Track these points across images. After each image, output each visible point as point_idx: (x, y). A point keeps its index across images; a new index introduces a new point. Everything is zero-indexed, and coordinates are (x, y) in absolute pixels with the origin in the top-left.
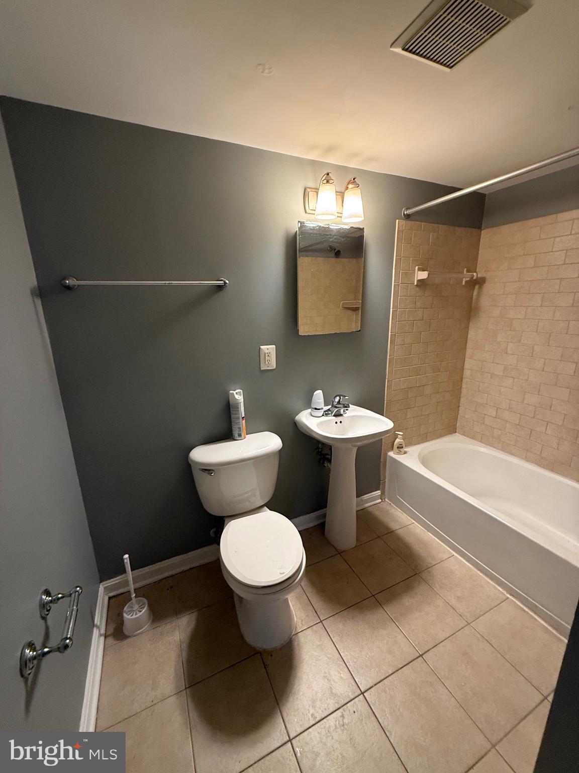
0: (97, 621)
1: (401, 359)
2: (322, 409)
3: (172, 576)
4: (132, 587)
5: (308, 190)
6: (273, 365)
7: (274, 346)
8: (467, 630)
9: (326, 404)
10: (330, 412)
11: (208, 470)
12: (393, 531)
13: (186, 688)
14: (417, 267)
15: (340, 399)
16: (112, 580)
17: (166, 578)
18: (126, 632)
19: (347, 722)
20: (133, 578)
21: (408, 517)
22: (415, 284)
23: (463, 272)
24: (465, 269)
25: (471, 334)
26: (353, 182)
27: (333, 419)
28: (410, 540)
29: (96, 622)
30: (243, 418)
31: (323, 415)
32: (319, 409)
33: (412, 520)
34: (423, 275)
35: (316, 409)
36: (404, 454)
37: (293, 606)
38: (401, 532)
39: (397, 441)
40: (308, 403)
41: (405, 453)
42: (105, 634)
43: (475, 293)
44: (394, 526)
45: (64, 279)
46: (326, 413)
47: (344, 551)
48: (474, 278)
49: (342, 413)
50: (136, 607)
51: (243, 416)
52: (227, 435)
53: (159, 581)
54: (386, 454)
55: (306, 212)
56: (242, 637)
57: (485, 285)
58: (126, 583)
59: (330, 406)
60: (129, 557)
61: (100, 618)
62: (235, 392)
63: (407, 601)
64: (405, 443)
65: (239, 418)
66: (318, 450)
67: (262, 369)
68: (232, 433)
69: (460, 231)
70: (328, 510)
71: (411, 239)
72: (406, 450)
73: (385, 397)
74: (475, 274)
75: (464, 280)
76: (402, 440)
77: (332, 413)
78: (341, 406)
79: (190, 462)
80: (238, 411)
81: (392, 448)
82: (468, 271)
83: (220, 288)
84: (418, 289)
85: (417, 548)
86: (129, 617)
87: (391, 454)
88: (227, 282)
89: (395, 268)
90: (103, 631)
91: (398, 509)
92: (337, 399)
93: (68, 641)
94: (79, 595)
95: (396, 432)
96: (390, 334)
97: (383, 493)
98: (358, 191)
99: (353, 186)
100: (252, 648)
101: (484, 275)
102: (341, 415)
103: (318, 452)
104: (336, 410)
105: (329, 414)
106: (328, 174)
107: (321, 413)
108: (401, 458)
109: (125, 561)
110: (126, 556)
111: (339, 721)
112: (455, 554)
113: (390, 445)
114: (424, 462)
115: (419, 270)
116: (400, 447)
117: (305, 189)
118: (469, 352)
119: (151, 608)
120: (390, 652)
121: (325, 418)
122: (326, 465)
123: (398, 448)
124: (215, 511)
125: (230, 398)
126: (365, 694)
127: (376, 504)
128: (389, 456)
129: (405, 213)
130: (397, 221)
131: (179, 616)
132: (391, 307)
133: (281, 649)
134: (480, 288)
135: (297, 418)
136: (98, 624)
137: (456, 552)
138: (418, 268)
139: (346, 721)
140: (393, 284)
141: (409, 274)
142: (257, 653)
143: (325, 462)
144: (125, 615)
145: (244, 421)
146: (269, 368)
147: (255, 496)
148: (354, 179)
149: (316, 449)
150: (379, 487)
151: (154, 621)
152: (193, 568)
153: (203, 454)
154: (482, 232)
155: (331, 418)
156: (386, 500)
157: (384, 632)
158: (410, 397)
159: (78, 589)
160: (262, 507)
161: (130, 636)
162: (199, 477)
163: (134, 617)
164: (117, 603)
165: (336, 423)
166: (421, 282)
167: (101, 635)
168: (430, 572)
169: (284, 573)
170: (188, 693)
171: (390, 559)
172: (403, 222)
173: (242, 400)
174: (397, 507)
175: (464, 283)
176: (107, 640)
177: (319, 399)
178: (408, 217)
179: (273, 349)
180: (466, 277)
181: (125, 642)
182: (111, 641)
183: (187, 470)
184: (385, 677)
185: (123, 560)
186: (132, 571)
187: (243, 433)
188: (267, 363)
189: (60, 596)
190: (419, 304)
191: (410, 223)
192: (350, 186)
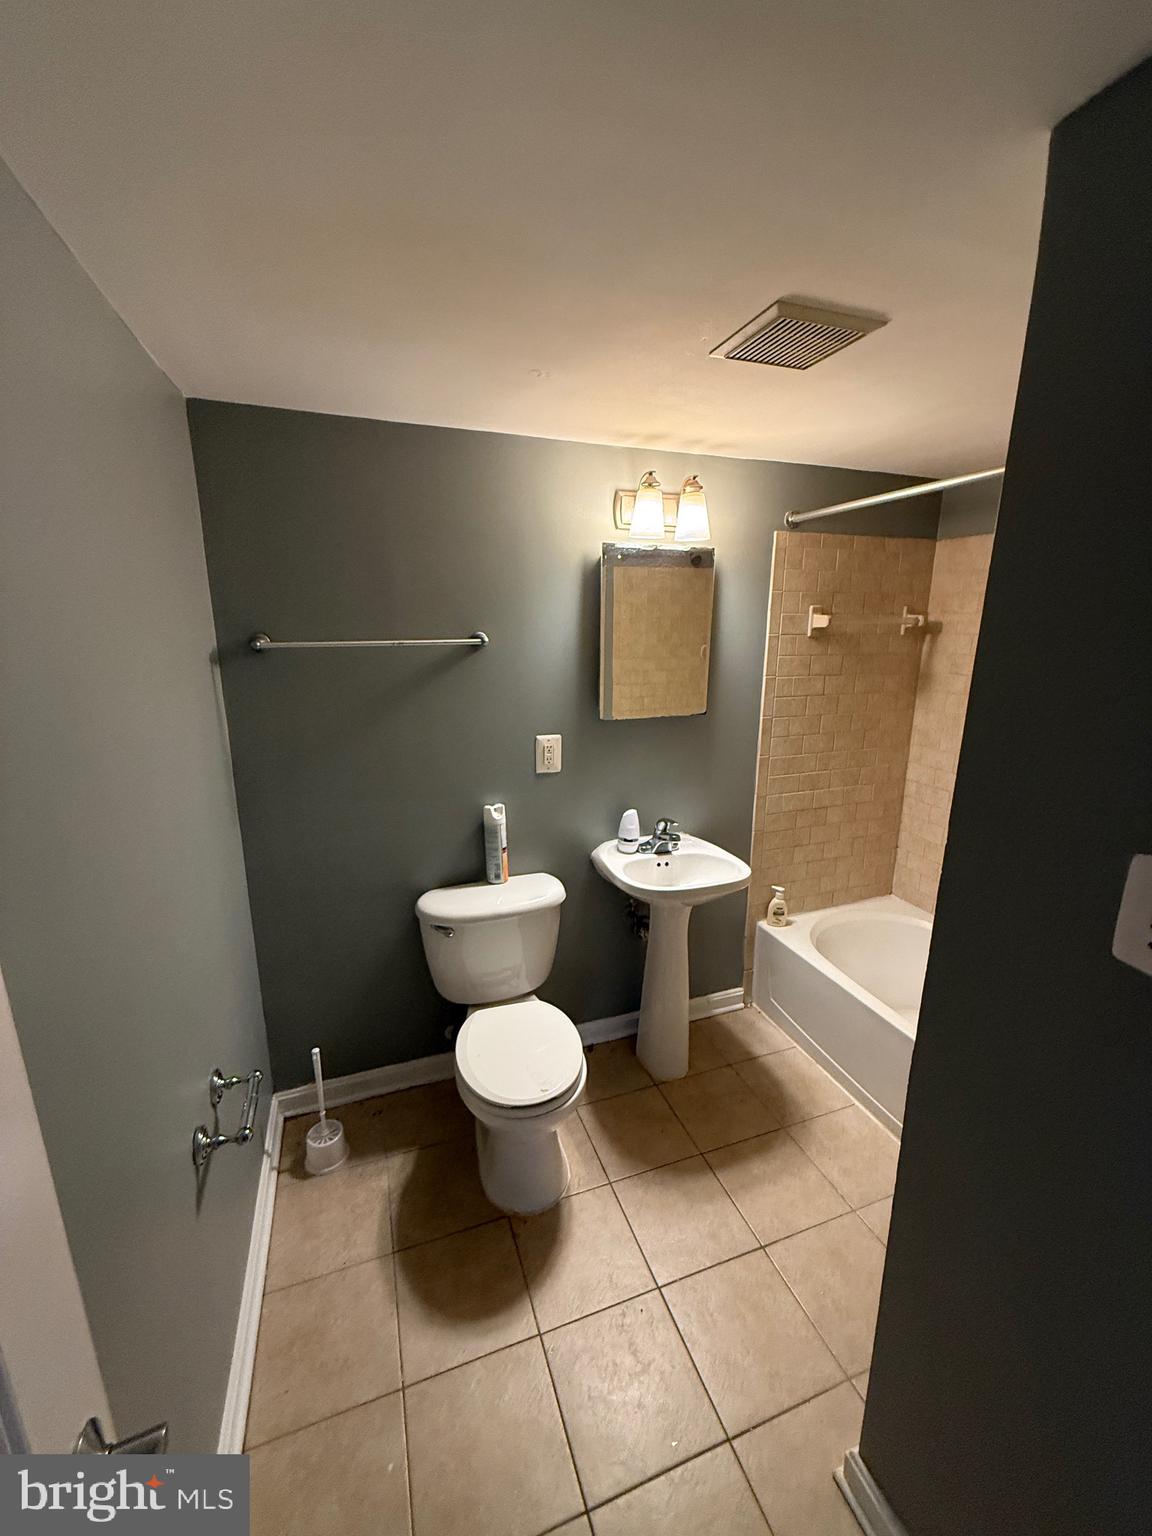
0: (268, 1146)
1: (784, 761)
2: (636, 840)
3: (382, 1096)
4: (322, 1106)
5: (621, 493)
6: (557, 766)
7: (559, 736)
8: (846, 1220)
9: (643, 832)
10: (649, 847)
11: (445, 928)
12: (755, 1058)
13: (394, 1253)
14: (812, 607)
15: (667, 825)
16: (293, 1091)
17: (373, 1097)
18: (309, 1168)
19: (628, 1323)
20: (324, 1091)
21: (787, 1036)
22: (809, 635)
23: (902, 614)
24: (905, 609)
25: (919, 720)
26: (692, 484)
27: (654, 859)
28: (781, 1073)
29: (266, 1148)
30: (504, 849)
31: (637, 851)
32: (631, 841)
33: (792, 1041)
34: (821, 621)
35: (626, 840)
36: (786, 925)
37: (568, 1157)
38: (771, 1061)
39: (775, 901)
40: (614, 830)
41: (788, 923)
42: (279, 1167)
43: (925, 648)
44: (759, 1050)
45: (254, 639)
46: (643, 848)
47: (664, 1083)
48: (920, 624)
49: (670, 849)
50: (326, 1132)
51: (505, 845)
52: (477, 875)
53: (361, 1102)
54: (754, 927)
55: (617, 528)
56: (483, 1193)
57: (941, 635)
58: (314, 1098)
59: (651, 837)
60: (320, 1051)
61: (271, 1142)
62: (492, 808)
63: (757, 1167)
64: (788, 906)
65: (497, 850)
66: (628, 909)
67: (538, 772)
68: (486, 872)
69: (893, 544)
70: (640, 1014)
71: (801, 561)
72: (791, 918)
73: (753, 826)
74: (921, 618)
75: (903, 628)
76: (783, 901)
77: (652, 848)
78: (667, 837)
79: (419, 916)
80: (497, 837)
81: (765, 915)
82: (909, 612)
83: (475, 648)
84: (814, 643)
85: (793, 1089)
86: (316, 1145)
87: (763, 924)
88: (486, 639)
89: (771, 609)
90: (276, 1164)
91: (770, 1020)
92: (662, 825)
93: (247, 1131)
94: (259, 1083)
95: (773, 887)
96: (761, 718)
97: (748, 993)
98: (701, 495)
99: (692, 489)
100: (496, 1209)
101: (941, 619)
102: (668, 852)
103: (630, 912)
104: (661, 845)
105: (647, 849)
106: (651, 474)
107: (634, 847)
108: (779, 933)
109: (314, 1058)
110: (316, 1050)
111: (617, 1320)
112: (857, 1103)
113: (762, 909)
114: (821, 944)
115: (815, 611)
116: (778, 913)
117: (616, 493)
118: (914, 750)
119: (348, 1138)
120: (713, 1236)
121: (640, 856)
122: (642, 935)
123: (775, 914)
124: (454, 996)
125: (485, 816)
126: (662, 1290)
127: (733, 1011)
128: (760, 928)
129: (790, 520)
130: (775, 533)
131: (389, 1155)
132: (764, 674)
133: (542, 1215)
134: (933, 641)
135: (594, 853)
136: (270, 1151)
137: (859, 1100)
138: (814, 609)
139: (627, 1321)
140: (768, 635)
141: (796, 619)
142: (504, 1217)
143: (642, 930)
144: (309, 1141)
145: (505, 855)
146: (549, 771)
147: (518, 978)
148: (694, 478)
149: (626, 907)
150: (741, 980)
151: (350, 1158)
152: (416, 1087)
153: (438, 904)
154: (938, 544)
155: (651, 856)
156: (754, 1005)
157: (709, 1208)
158: (799, 825)
159: (258, 1073)
160: (529, 994)
161: (314, 1175)
162: (431, 940)
163: (322, 1145)
164: (297, 1127)
165: (659, 865)
166: (819, 633)
167: (272, 1169)
168: (805, 1126)
169: (547, 1090)
170: (396, 1259)
171: (742, 1101)
172: (786, 534)
173: (504, 821)
174: (770, 1017)
175: (902, 633)
176: (282, 1175)
177: (632, 825)
178: (794, 526)
179: (557, 740)
180: (907, 620)
181: (307, 1183)
182: (286, 1178)
183: (414, 926)
184: (697, 1270)
185: (311, 1056)
186: (323, 1079)
187: (504, 872)
188: (546, 762)
189: (235, 1080)
190: (816, 668)
191: (797, 535)
192: (688, 489)
